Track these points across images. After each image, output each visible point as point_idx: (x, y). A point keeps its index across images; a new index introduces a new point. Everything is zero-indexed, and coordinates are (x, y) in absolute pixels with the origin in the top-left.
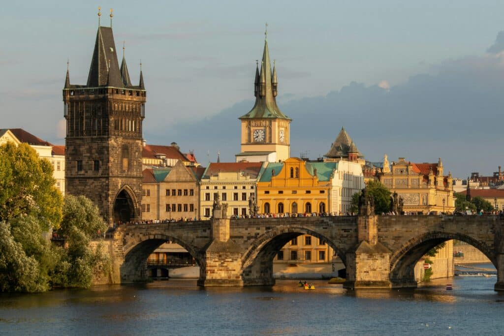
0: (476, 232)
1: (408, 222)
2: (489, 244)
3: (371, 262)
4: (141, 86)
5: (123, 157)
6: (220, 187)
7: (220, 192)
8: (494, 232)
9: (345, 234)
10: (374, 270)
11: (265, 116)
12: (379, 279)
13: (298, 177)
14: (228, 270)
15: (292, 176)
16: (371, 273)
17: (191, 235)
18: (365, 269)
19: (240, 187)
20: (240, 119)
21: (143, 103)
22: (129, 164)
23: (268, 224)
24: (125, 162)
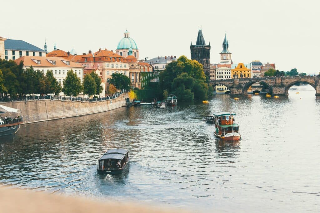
0: (309, 80)
1: (290, 78)
2: (314, 84)
3: (280, 89)
4: (209, 45)
5: (206, 63)
6: (221, 71)
7: (221, 72)
8: (315, 80)
9: (272, 82)
10: (281, 91)
11: (226, 53)
12: (282, 93)
13: (242, 67)
14: (239, 92)
15: (240, 68)
16: (280, 92)
17: (228, 83)
18: (279, 91)
19: (226, 71)
20: (220, 54)
21: (210, 49)
22: (208, 65)
23: (250, 79)
24: (207, 65)
